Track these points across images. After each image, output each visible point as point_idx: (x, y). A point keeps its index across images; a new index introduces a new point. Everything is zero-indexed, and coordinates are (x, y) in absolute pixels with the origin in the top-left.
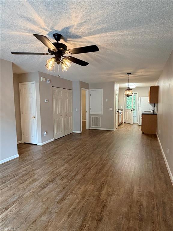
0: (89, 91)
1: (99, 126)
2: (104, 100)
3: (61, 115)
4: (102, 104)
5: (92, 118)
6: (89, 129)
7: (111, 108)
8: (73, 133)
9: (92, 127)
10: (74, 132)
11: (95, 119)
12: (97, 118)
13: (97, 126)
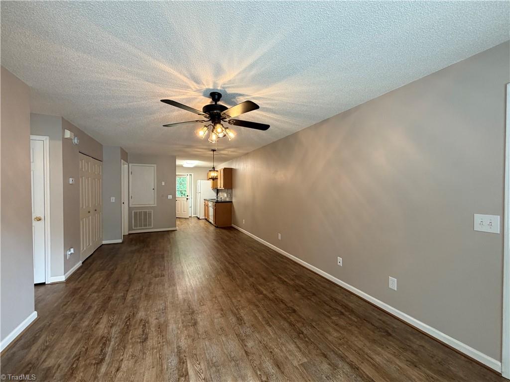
0: (129, 165)
1: (150, 225)
2: (159, 182)
3: (88, 211)
4: (156, 189)
5: (136, 214)
6: (129, 234)
7: (171, 196)
8: (102, 245)
9: (134, 230)
10: (104, 242)
11: (139, 215)
12: (145, 213)
13: (145, 225)
